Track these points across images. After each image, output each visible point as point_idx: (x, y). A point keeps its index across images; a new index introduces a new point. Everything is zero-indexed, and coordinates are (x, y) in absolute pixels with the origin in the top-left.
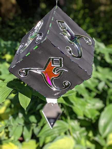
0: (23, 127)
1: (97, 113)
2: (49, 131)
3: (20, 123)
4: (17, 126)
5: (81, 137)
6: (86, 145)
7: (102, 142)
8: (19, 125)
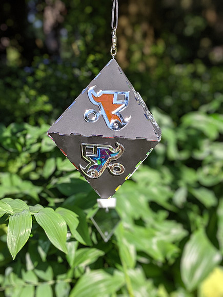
0: (36, 287)
3: (28, 280)
4: (24, 287)
8: (27, 285)
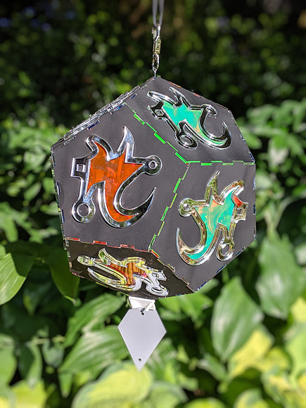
1: (206, 303)
2: (92, 355)
5: (164, 363)
6: (178, 382)
7: (218, 371)
